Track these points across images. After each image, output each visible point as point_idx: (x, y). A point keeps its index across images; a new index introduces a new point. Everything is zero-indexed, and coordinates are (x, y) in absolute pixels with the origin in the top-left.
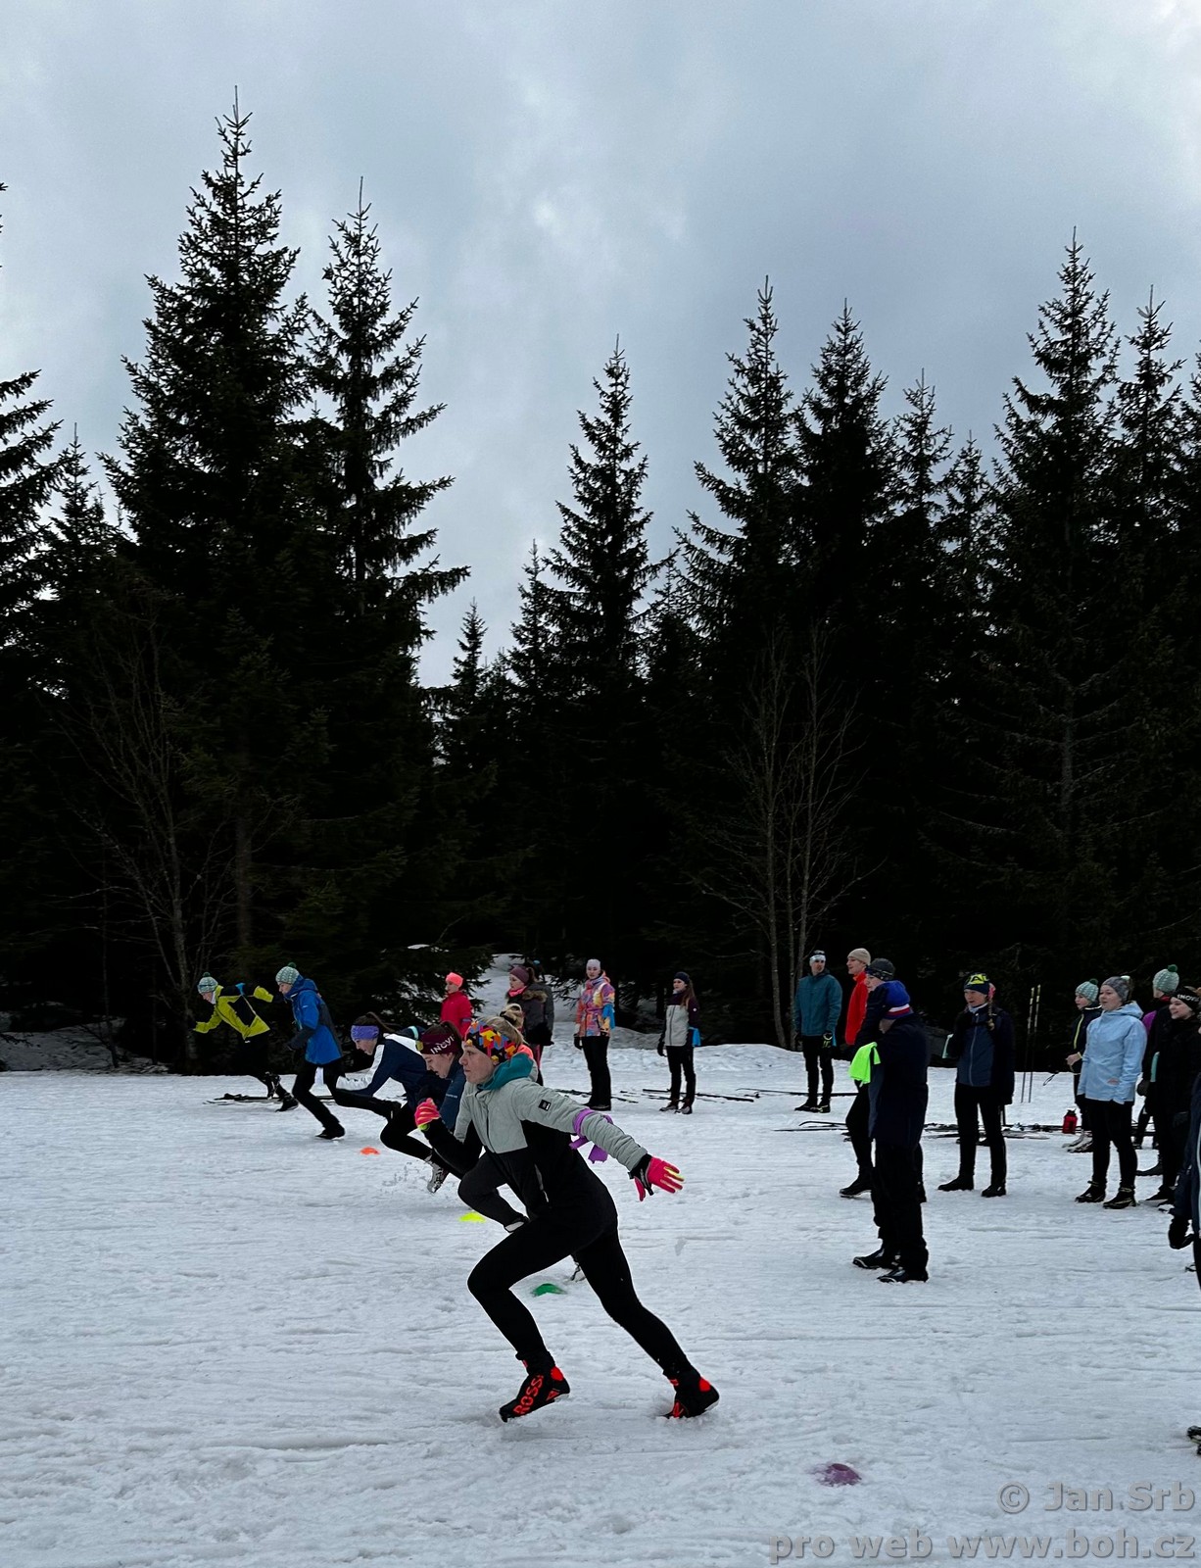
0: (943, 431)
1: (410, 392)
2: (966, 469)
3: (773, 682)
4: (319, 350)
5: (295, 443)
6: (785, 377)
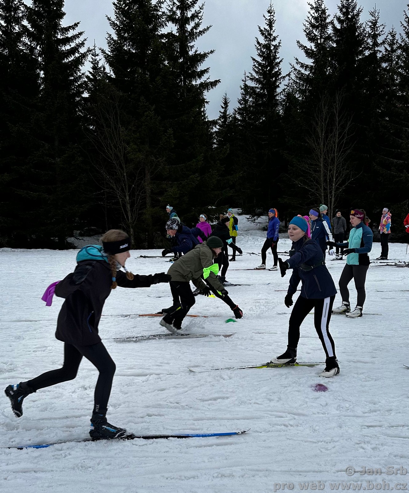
0: (382, 25)
1: (200, 22)
2: (391, 38)
3: (323, 113)
4: (170, 9)
5: (162, 41)
6: (327, 9)
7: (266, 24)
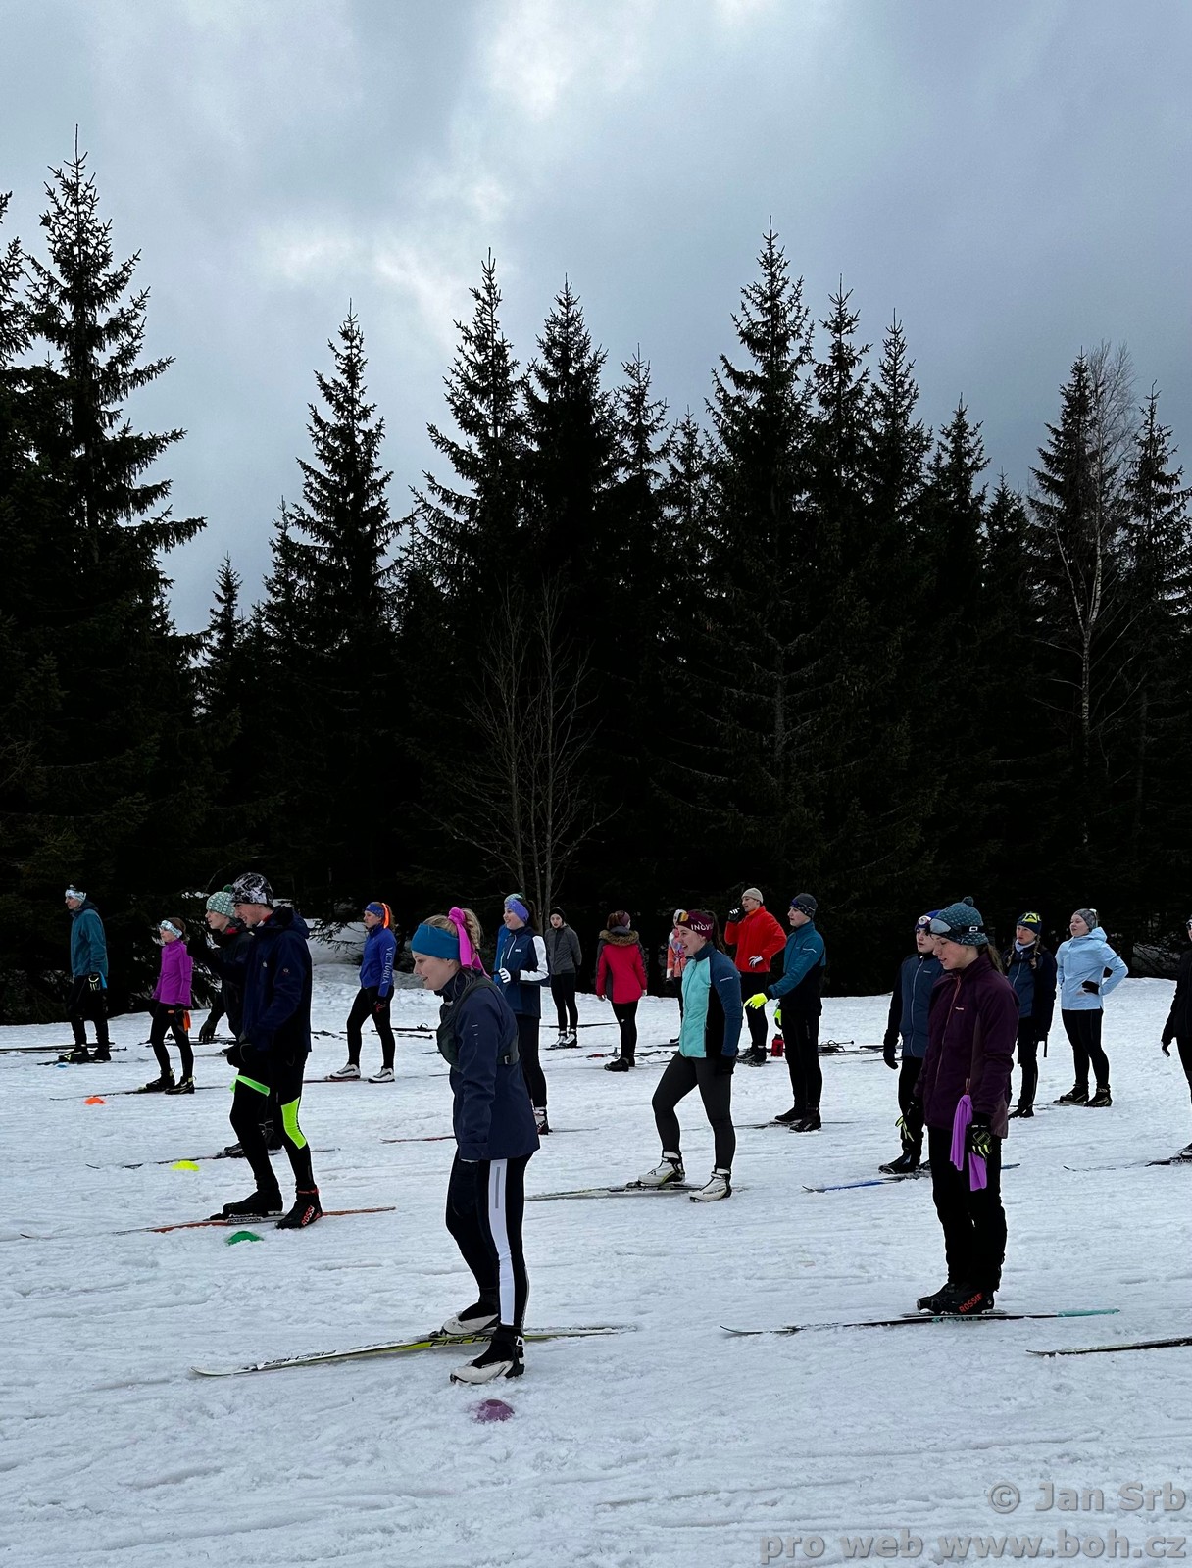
0: (659, 403)
1: (136, 344)
2: (685, 441)
3: (510, 637)
4: (39, 298)
5: (17, 389)
6: (510, 346)
7: (339, 368)
